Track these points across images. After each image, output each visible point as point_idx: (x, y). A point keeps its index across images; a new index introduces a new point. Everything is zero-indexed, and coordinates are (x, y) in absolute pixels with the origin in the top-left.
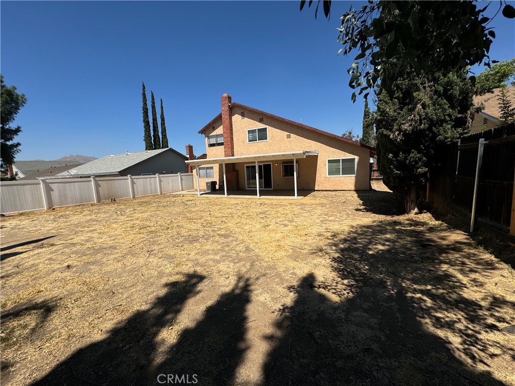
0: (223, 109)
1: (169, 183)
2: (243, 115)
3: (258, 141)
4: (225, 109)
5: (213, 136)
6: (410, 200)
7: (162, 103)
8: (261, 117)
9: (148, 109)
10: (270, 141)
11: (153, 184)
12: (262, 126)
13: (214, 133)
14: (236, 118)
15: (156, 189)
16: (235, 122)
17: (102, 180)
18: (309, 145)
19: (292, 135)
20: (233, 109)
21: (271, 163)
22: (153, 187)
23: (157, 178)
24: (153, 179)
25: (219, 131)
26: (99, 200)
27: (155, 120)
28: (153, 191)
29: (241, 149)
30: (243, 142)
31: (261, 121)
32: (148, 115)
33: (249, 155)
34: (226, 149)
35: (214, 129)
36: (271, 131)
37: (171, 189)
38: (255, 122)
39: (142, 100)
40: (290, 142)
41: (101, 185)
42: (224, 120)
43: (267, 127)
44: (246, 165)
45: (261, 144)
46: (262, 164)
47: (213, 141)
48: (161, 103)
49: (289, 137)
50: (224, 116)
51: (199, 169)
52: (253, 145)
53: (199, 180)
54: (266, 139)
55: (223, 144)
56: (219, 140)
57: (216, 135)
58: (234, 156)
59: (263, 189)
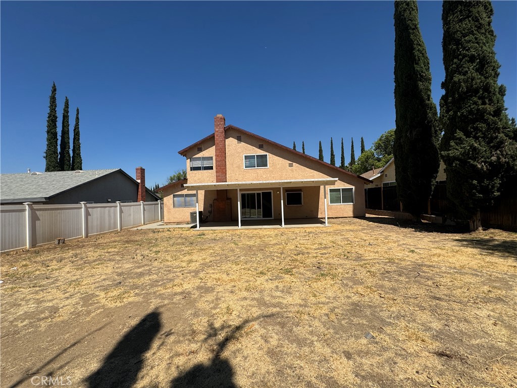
0: (217, 130)
1: (130, 215)
2: (239, 139)
3: (256, 168)
4: (219, 131)
5: (199, 159)
6: (477, 219)
7: (78, 113)
8: (261, 143)
9: (57, 117)
10: (271, 169)
11: (112, 215)
12: (262, 153)
13: (200, 155)
14: (231, 143)
15: (115, 223)
16: (229, 145)
17: (40, 210)
18: (311, 175)
19: (294, 164)
20: (229, 131)
21: (272, 191)
22: (112, 221)
23: (118, 208)
24: (113, 208)
25: (210, 152)
26: (34, 243)
27: (65, 133)
28: (112, 225)
29: (236, 175)
30: (239, 167)
31: (261, 147)
32: (55, 125)
33: (245, 181)
34: (218, 174)
35: (200, 150)
36: (271, 158)
37: (132, 223)
38: (254, 148)
39: (49, 105)
40: (292, 170)
41: (41, 218)
42: (218, 142)
43: (267, 154)
44: (240, 193)
45: (261, 170)
46: (261, 192)
47: (198, 164)
48: (76, 113)
49: (291, 165)
50: (217, 138)
51: (174, 196)
52: (250, 171)
53: (173, 210)
54: (267, 166)
55: (211, 168)
56: (206, 164)
57: (203, 158)
58: (226, 182)
59: (262, 218)
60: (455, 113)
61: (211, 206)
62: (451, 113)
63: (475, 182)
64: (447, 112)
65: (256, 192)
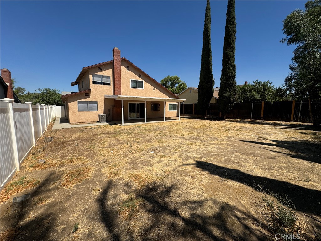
2: (128, 68)
3: (137, 88)
4: (117, 59)
5: (100, 76)
8: (141, 74)
10: (145, 90)
12: (140, 80)
13: (101, 73)
14: (123, 69)
18: (162, 96)
19: (156, 89)
20: (123, 61)
25: (108, 73)
29: (126, 91)
30: (127, 86)
31: (140, 76)
33: (131, 95)
34: (117, 89)
35: (101, 70)
36: (145, 84)
38: (136, 76)
40: (154, 92)
42: (116, 67)
43: (143, 81)
44: (128, 103)
45: (139, 90)
46: (139, 103)
47: (98, 80)
50: (116, 64)
51: (79, 102)
52: (134, 90)
53: (78, 113)
54: (143, 88)
55: (109, 84)
56: (105, 81)
57: (103, 76)
58: (121, 95)
59: (139, 118)
60: (227, 82)
61: (109, 110)
62: (225, 82)
63: (230, 105)
64: (224, 81)
65: (137, 103)
